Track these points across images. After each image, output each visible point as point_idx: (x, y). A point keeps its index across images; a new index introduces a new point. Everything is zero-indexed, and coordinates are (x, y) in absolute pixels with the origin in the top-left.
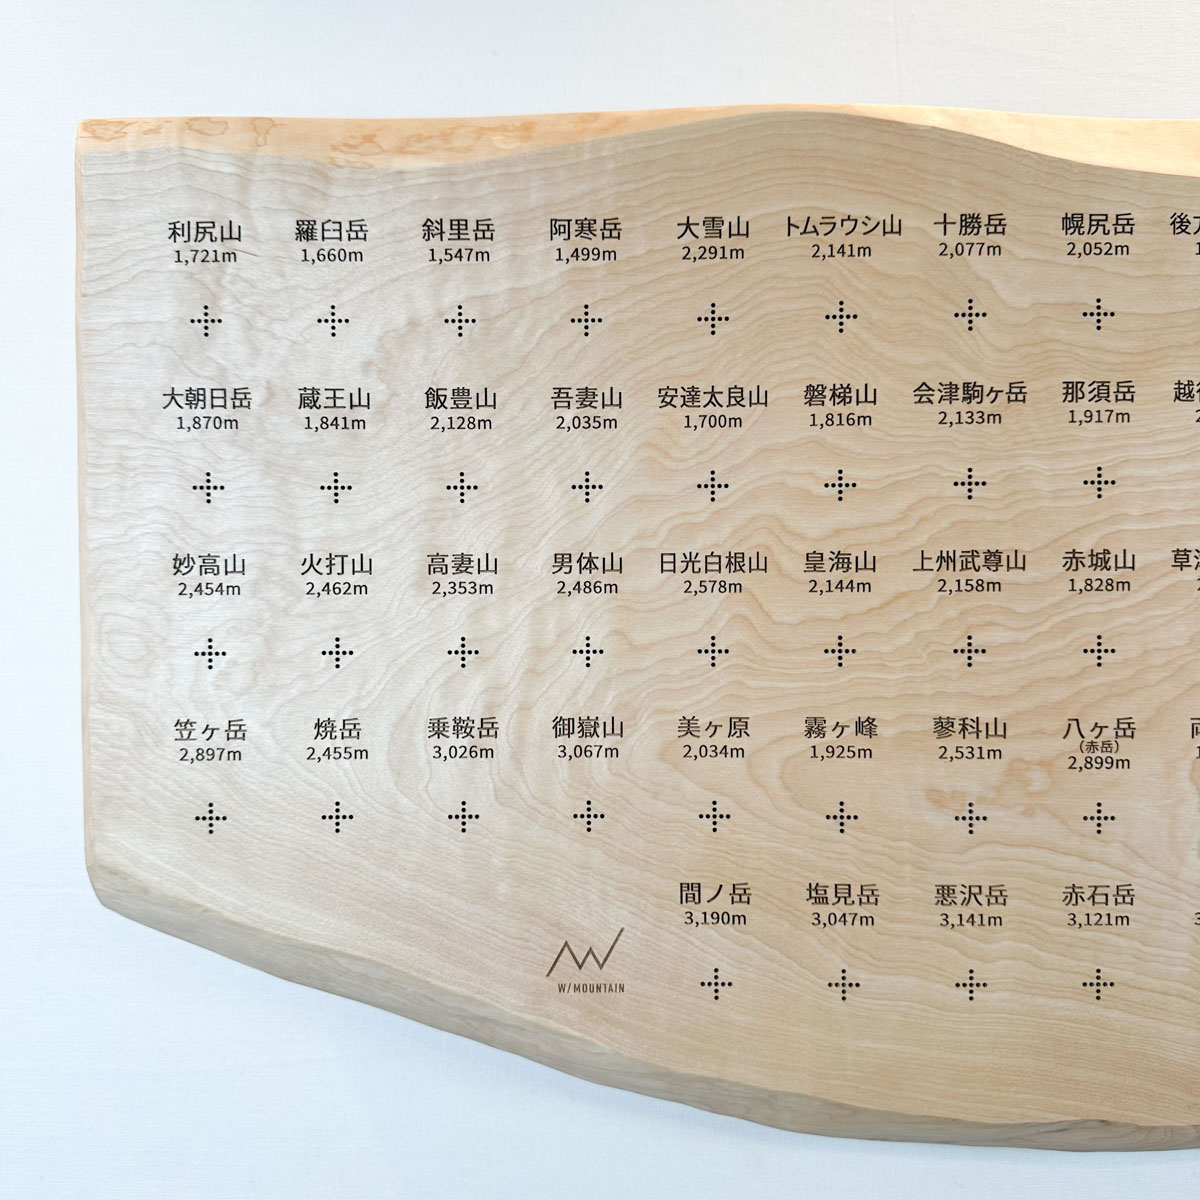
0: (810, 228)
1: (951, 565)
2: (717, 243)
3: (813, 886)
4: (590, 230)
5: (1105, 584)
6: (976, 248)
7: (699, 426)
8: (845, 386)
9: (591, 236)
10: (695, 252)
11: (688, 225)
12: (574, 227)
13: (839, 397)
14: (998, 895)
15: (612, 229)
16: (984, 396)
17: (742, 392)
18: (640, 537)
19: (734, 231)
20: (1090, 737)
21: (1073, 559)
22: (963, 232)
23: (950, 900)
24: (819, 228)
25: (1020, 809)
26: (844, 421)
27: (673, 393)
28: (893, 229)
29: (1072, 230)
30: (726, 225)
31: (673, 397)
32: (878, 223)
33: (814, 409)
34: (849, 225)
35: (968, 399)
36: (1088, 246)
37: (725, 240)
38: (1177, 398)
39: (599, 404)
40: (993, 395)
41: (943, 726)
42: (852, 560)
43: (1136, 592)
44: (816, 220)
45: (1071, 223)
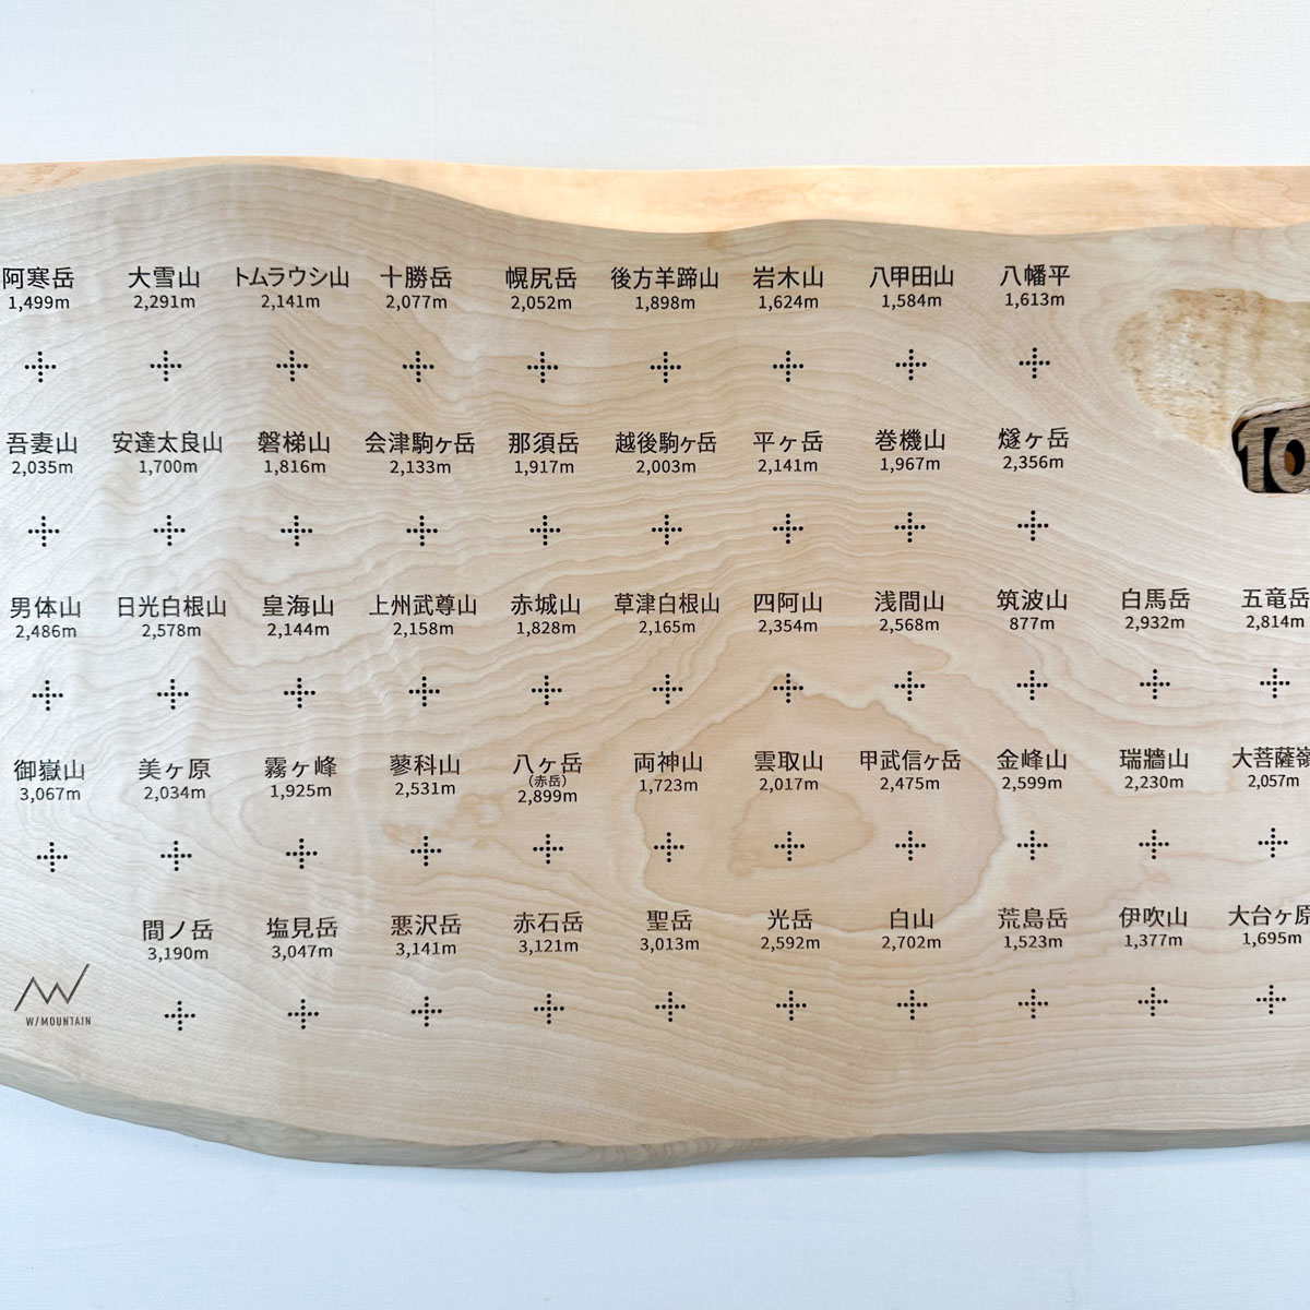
0: (259, 279)
1: (406, 609)
2: (168, 292)
3: (273, 921)
4: (42, 279)
5: (551, 626)
6: (422, 301)
7: (154, 472)
8: (298, 433)
9: (43, 285)
10: (147, 301)
11: (139, 275)
12: (26, 276)
13: (293, 444)
14: (452, 924)
15: (65, 278)
16: (434, 447)
17: (196, 438)
18: (98, 579)
19: (185, 281)
20: (538, 771)
21: (521, 604)
22: (409, 285)
23: (406, 930)
24: (268, 279)
25: (473, 841)
26: (298, 468)
27: (127, 438)
28: (340, 281)
29: (516, 284)
30: (177, 276)
31: (127, 442)
32: (326, 275)
33: (268, 456)
34: (297, 276)
35: (418, 448)
36: (531, 300)
37: (176, 290)
38: (619, 449)
39: (54, 450)
40: (442, 445)
41: (399, 764)
42: (310, 604)
43: (580, 634)
44: (265, 270)
45: (515, 276)
